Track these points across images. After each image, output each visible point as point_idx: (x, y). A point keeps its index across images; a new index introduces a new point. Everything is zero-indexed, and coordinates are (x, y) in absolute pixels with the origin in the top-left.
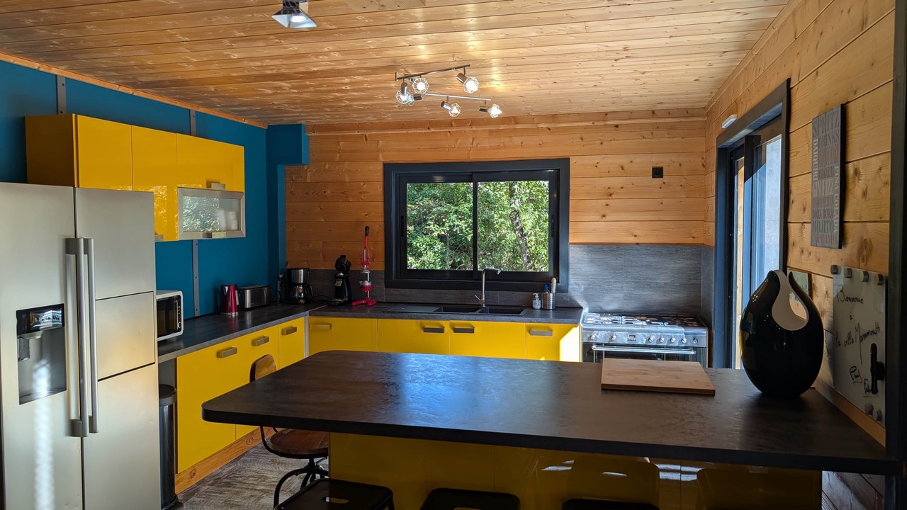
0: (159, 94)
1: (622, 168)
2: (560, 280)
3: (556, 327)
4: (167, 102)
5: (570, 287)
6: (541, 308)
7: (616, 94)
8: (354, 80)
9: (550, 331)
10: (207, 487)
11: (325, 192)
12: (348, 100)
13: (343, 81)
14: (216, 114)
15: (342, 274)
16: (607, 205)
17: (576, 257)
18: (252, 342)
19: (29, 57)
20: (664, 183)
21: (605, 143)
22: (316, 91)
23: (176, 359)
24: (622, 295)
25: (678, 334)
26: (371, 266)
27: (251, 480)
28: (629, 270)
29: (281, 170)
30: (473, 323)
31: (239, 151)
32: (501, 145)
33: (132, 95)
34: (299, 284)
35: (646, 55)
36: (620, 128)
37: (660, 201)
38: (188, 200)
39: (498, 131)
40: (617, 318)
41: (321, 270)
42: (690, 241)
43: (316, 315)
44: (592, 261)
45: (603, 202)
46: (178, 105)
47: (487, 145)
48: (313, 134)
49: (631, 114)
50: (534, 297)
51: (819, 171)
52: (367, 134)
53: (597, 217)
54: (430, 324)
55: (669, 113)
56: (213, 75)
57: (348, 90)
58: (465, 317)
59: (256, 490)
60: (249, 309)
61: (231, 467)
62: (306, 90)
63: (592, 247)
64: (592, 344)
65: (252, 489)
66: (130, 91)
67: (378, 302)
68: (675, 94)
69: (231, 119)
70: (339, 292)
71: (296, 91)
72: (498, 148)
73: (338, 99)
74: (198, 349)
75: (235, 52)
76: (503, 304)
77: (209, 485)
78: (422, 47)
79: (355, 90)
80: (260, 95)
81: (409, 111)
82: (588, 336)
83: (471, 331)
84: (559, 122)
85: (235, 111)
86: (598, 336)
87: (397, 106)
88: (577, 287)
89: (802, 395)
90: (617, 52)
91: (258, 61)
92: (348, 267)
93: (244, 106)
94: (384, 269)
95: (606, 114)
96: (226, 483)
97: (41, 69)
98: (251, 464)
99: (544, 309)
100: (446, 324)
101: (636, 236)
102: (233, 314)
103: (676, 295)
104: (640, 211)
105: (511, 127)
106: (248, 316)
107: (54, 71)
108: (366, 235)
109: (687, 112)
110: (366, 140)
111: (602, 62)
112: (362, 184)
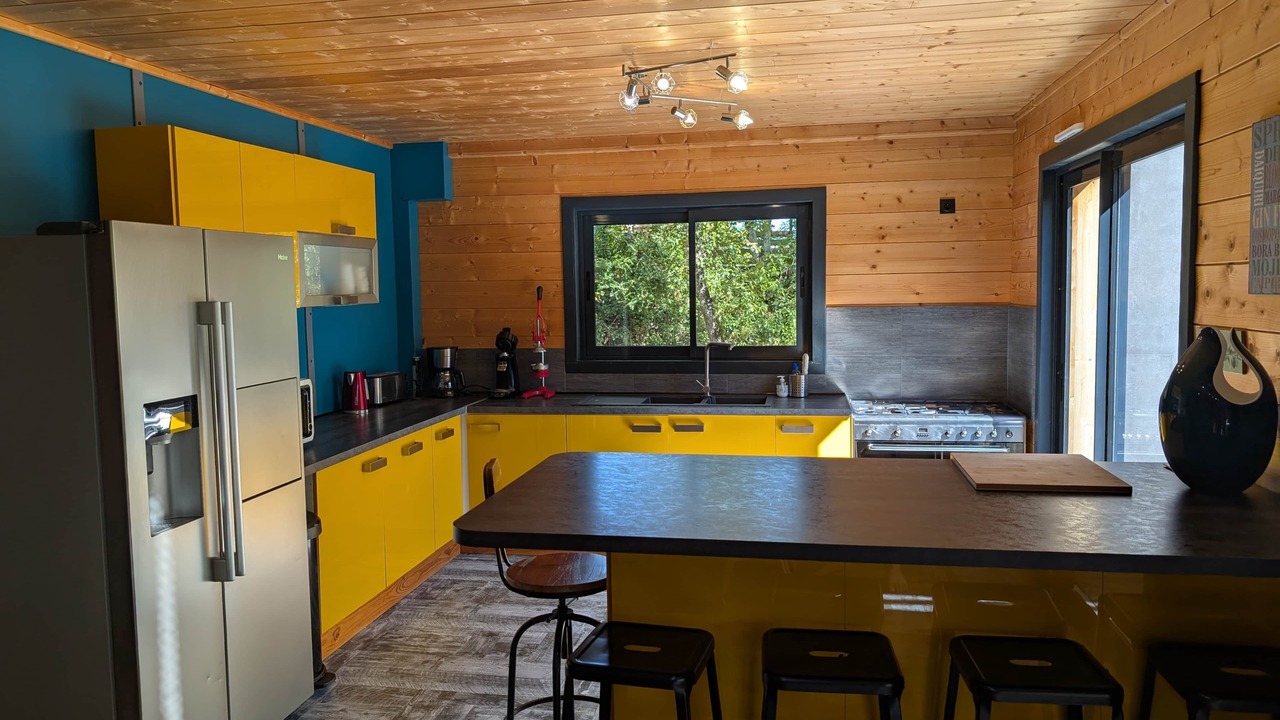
0: (261, 98)
1: (899, 200)
2: (814, 357)
3: (818, 420)
4: (269, 110)
5: (827, 366)
6: (788, 396)
7: (905, 96)
8: (552, 77)
9: (809, 426)
10: (358, 652)
11: (477, 239)
12: (528, 106)
13: (539, 78)
14: (331, 127)
15: (506, 354)
16: (878, 252)
17: (833, 322)
18: (402, 449)
19: (98, 43)
20: (956, 220)
21: (874, 165)
22: (491, 93)
23: (315, 475)
24: (899, 376)
25: (985, 426)
26: (547, 342)
27: (417, 641)
28: (910, 342)
29: (413, 207)
30: (701, 418)
31: (368, 179)
32: (730, 169)
33: (226, 99)
34: (445, 370)
35: (977, 40)
36: (895, 144)
37: (952, 245)
38: (310, 249)
39: (725, 149)
40: (897, 406)
41: (473, 350)
42: (992, 299)
43: (478, 412)
44: (857, 330)
45: (873, 248)
46: (283, 114)
47: (709, 170)
48: (459, 157)
49: (910, 125)
50: (778, 382)
51: (1265, 193)
52: (537, 155)
53: (867, 269)
54: (641, 420)
55: (964, 124)
56: (355, 70)
57: (535, 92)
58: (690, 409)
59: (428, 653)
60: (380, 406)
61: (382, 626)
62: (477, 91)
63: (855, 310)
64: (867, 443)
65: (422, 653)
66: (224, 93)
67: (556, 393)
68: (982, 97)
69: (348, 134)
70: (502, 380)
71: (462, 93)
72: (726, 173)
73: (514, 105)
74: (342, 460)
75: (404, 36)
76: (733, 391)
77: (359, 649)
78: (663, 29)
79: (546, 92)
80: (406, 99)
81: (607, 122)
82: (863, 431)
83: (699, 428)
84: (812, 137)
85: (357, 123)
86: (878, 431)
87: (592, 115)
88: (837, 366)
89: (1244, 492)
90: (937, 36)
91: (431, 48)
92: (514, 345)
93: (372, 115)
94: (563, 347)
95: (878, 126)
96: (382, 645)
97: (113, 61)
98: (409, 620)
99: (793, 396)
100: (664, 420)
101: (918, 294)
102: (362, 412)
103: (974, 374)
104: (924, 259)
105: (743, 143)
106: (380, 415)
107: (130, 63)
108: (539, 298)
109: (990, 122)
110: (536, 164)
111: (910, 50)
112: (530, 226)
